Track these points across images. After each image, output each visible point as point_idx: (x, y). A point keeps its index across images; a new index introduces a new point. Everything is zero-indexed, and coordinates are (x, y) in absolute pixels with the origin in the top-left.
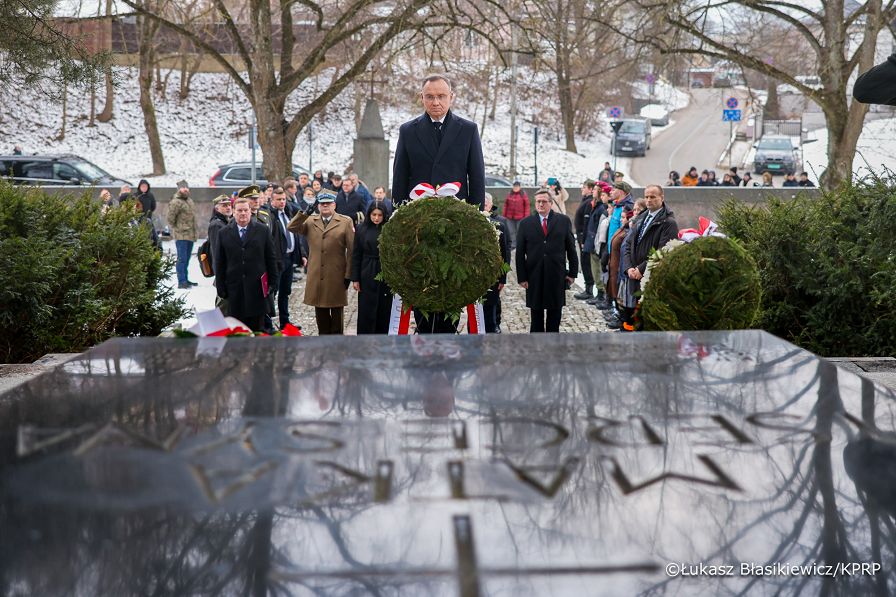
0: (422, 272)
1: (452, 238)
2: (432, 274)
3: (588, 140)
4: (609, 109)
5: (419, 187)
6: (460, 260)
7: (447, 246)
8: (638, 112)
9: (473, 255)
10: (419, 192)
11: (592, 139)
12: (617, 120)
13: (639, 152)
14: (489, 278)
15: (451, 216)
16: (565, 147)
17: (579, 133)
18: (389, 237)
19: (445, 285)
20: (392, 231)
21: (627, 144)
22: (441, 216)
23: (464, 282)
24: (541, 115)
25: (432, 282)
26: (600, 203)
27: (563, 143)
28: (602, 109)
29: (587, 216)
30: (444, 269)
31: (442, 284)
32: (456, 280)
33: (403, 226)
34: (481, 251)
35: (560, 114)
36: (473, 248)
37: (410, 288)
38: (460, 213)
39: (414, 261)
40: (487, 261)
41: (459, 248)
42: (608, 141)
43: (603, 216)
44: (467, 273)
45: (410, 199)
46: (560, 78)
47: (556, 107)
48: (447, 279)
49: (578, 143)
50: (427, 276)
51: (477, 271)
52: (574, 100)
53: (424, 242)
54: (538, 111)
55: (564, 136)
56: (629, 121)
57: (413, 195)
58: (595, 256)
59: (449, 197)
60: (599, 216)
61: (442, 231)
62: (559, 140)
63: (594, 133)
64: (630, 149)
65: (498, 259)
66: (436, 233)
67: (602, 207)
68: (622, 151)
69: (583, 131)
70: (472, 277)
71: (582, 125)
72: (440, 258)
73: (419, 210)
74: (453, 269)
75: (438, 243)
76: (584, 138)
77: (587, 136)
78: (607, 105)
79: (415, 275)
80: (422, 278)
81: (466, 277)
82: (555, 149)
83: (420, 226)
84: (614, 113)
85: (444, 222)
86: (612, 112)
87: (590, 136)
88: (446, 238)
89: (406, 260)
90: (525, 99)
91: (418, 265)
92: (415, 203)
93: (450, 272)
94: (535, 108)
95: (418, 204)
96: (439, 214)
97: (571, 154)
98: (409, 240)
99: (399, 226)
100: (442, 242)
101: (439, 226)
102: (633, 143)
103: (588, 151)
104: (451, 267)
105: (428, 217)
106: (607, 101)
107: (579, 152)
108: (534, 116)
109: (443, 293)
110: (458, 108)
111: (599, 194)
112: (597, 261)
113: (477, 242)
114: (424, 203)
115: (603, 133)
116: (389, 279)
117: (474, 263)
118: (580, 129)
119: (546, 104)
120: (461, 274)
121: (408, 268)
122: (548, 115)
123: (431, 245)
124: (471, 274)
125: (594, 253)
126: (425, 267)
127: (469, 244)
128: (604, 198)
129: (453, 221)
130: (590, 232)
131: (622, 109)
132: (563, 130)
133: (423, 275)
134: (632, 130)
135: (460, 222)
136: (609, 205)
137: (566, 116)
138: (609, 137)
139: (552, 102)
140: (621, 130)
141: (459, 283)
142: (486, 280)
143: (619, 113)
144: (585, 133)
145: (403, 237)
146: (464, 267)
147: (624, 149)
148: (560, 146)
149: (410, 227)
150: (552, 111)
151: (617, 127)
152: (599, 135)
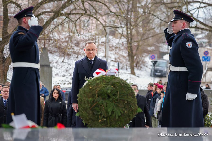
0: (98, 112)
1: (114, 95)
2: (104, 113)
3: (140, 70)
4: (150, 55)
5: (98, 71)
6: (117, 106)
7: (111, 99)
8: (163, 57)
9: (124, 104)
10: (98, 73)
11: (142, 69)
12: (154, 60)
13: (164, 75)
14: (131, 115)
15: (114, 85)
16: (130, 72)
17: (136, 66)
18: (83, 95)
19: (110, 118)
20: (85, 92)
21: (158, 71)
22: (109, 85)
23: (119, 117)
24: (119, 58)
25: (104, 117)
26: (156, 93)
27: (129, 71)
28: (146, 56)
29: (150, 100)
30: (110, 110)
31: (108, 118)
32: (115, 116)
33: (90, 89)
34: (128, 102)
35: (128, 58)
36: (124, 100)
37: (93, 120)
38: (118, 83)
39: (95, 106)
40: (131, 107)
41: (117, 100)
42: (150, 70)
43: (158, 99)
44: (121, 112)
45: (93, 77)
46: (128, 41)
47: (125, 55)
48: (111, 115)
49: (136, 71)
50: (101, 114)
51: (126, 112)
52: (134, 52)
53: (100, 97)
54: (117, 57)
55: (129, 68)
56: (159, 61)
57: (95, 75)
58: (154, 118)
59: (112, 75)
60: (156, 99)
61: (109, 91)
62: (127, 69)
63: (143, 67)
64: (160, 74)
65: (135, 106)
66: (106, 93)
67: (157, 95)
68: (156, 75)
69: (138, 66)
70: (123, 114)
71: (138, 63)
72: (108, 105)
73: (98, 82)
74: (114, 111)
75: (107, 98)
76: (138, 69)
77: (139, 68)
78: (148, 54)
79: (95, 113)
80: (99, 115)
81: (120, 114)
82: (126, 73)
83: (98, 89)
84: (152, 57)
85: (110, 87)
86: (151, 57)
87: (141, 68)
88: (111, 95)
89: (91, 106)
90: (111, 51)
91: (97, 109)
92: (96, 78)
93: (113, 112)
94: (116, 55)
95: (98, 79)
96: (108, 84)
97: (133, 76)
98: (93, 96)
99: (88, 90)
100: (109, 97)
101: (108, 89)
102: (161, 71)
103: (140, 74)
104: (113, 110)
105: (102, 85)
106: (149, 52)
107: (136, 75)
108: (115, 59)
109: (109, 122)
110: (81, 55)
111: (156, 89)
112: (155, 120)
113: (126, 97)
114: (101, 78)
115: (147, 67)
116: (82, 115)
117: (124, 108)
118: (136, 65)
119: (121, 53)
120: (118, 113)
121: (92, 110)
122: (122, 58)
123: (103, 99)
124: (122, 113)
125: (153, 116)
126: (100, 109)
127: (122, 99)
128: (159, 91)
129: (114, 87)
130: (151, 107)
131: (156, 56)
132: (129, 65)
133: (99, 113)
134: (160, 65)
135: (118, 87)
136: (162, 94)
137: (130, 58)
138: (150, 68)
139: (124, 53)
140: (156, 65)
141: (117, 118)
142: (129, 116)
143: (155, 57)
144: (139, 67)
145: (90, 95)
146: (119, 110)
147: (157, 74)
148: (127, 72)
149: (93, 90)
150: (123, 57)
151: (155, 63)
152: (145, 67)
